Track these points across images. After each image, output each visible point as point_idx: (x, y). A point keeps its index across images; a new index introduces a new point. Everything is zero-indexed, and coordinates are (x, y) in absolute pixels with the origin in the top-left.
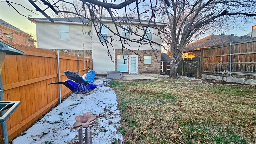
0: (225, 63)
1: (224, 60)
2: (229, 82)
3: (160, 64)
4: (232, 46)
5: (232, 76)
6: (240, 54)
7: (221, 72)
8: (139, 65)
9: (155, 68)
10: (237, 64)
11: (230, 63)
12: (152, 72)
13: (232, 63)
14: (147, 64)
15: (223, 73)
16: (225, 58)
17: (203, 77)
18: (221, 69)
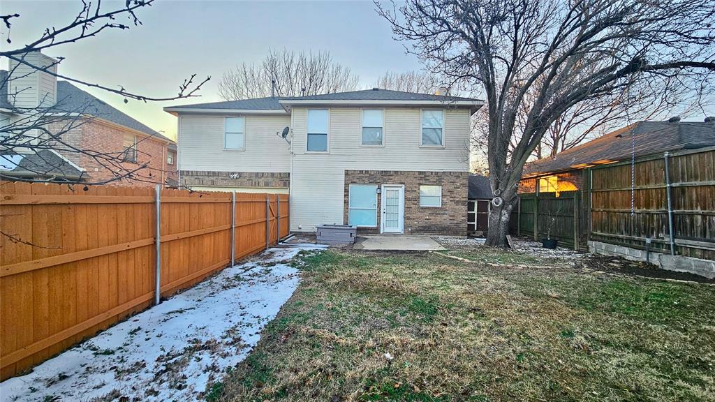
0: (653, 210)
1: (652, 202)
2: (667, 269)
3: (465, 208)
4: (673, 159)
5: (677, 252)
6: (698, 183)
7: (642, 237)
8: (407, 209)
9: (451, 218)
10: (692, 215)
11: (670, 212)
12: (444, 230)
13: (674, 211)
14: (429, 208)
15: (648, 241)
16: (654, 194)
17: (590, 250)
18: (645, 229)
